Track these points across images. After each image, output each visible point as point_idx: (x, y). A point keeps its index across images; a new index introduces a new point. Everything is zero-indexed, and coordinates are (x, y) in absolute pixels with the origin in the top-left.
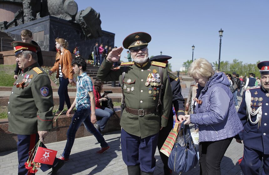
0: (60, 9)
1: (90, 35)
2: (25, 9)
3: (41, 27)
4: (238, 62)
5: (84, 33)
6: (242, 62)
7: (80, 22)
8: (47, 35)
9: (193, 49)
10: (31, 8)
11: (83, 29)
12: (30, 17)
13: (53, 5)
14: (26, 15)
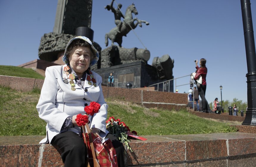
0: (131, 56)
1: (163, 77)
2: (103, 56)
3: (129, 70)
4: (238, 101)
5: (158, 76)
6: (242, 101)
7: (157, 66)
8: (138, 77)
9: (221, 89)
10: (110, 55)
11: (158, 72)
12: (108, 62)
13: (124, 52)
14: (105, 60)
